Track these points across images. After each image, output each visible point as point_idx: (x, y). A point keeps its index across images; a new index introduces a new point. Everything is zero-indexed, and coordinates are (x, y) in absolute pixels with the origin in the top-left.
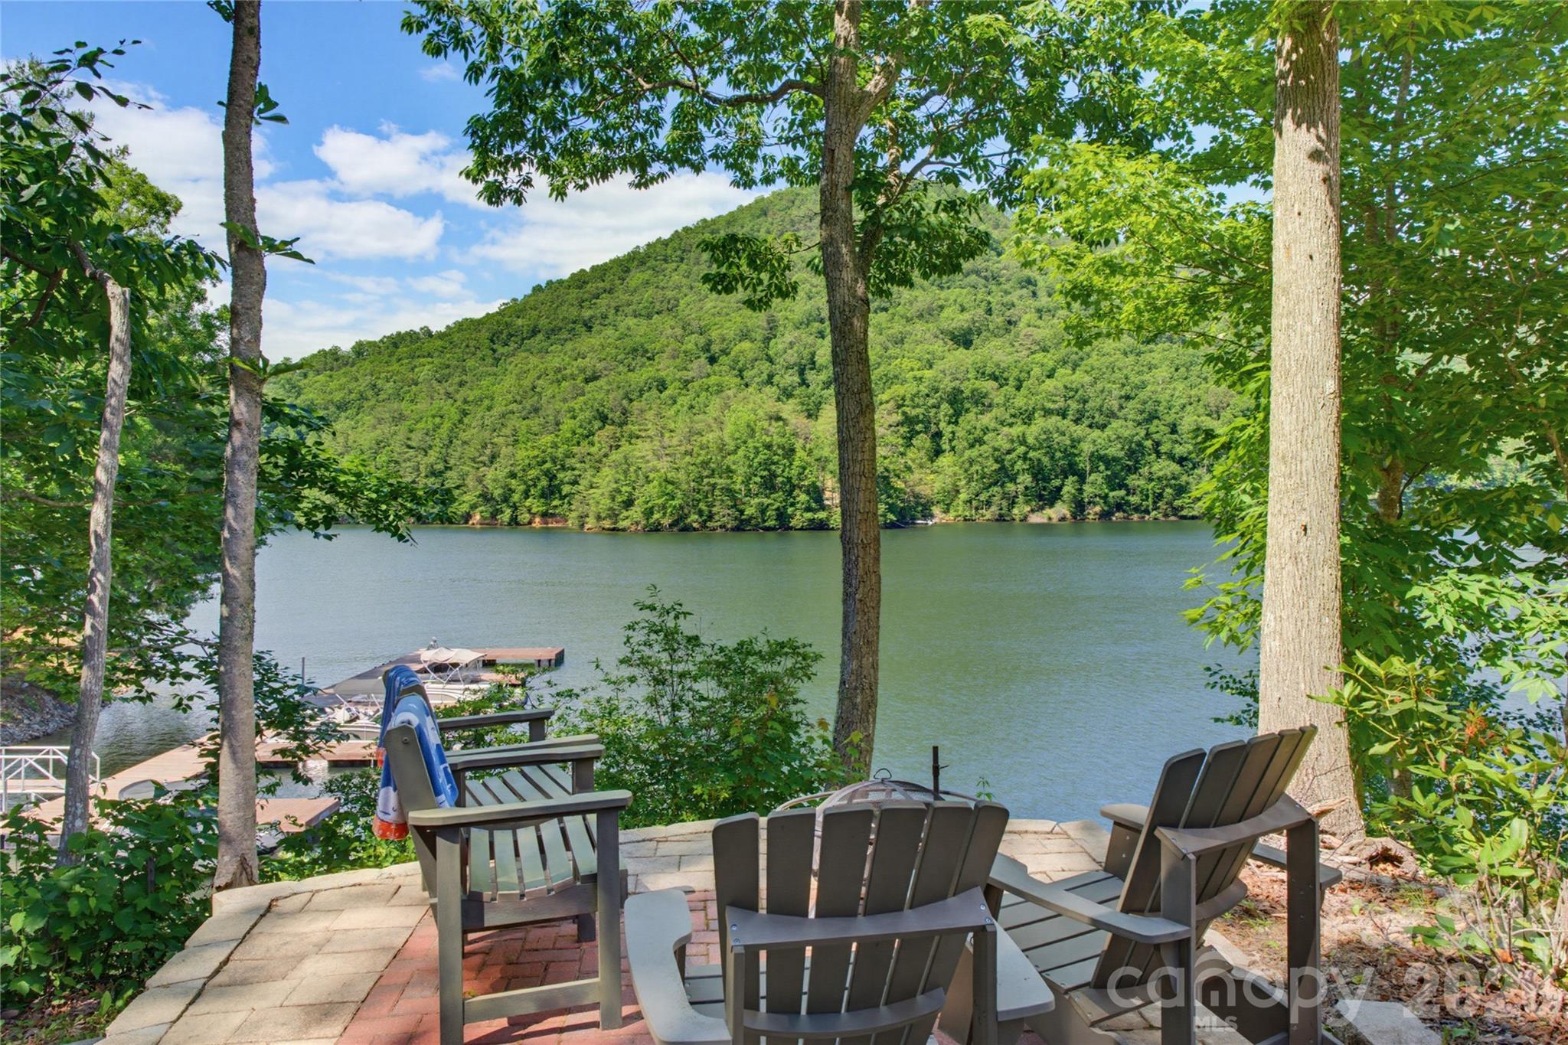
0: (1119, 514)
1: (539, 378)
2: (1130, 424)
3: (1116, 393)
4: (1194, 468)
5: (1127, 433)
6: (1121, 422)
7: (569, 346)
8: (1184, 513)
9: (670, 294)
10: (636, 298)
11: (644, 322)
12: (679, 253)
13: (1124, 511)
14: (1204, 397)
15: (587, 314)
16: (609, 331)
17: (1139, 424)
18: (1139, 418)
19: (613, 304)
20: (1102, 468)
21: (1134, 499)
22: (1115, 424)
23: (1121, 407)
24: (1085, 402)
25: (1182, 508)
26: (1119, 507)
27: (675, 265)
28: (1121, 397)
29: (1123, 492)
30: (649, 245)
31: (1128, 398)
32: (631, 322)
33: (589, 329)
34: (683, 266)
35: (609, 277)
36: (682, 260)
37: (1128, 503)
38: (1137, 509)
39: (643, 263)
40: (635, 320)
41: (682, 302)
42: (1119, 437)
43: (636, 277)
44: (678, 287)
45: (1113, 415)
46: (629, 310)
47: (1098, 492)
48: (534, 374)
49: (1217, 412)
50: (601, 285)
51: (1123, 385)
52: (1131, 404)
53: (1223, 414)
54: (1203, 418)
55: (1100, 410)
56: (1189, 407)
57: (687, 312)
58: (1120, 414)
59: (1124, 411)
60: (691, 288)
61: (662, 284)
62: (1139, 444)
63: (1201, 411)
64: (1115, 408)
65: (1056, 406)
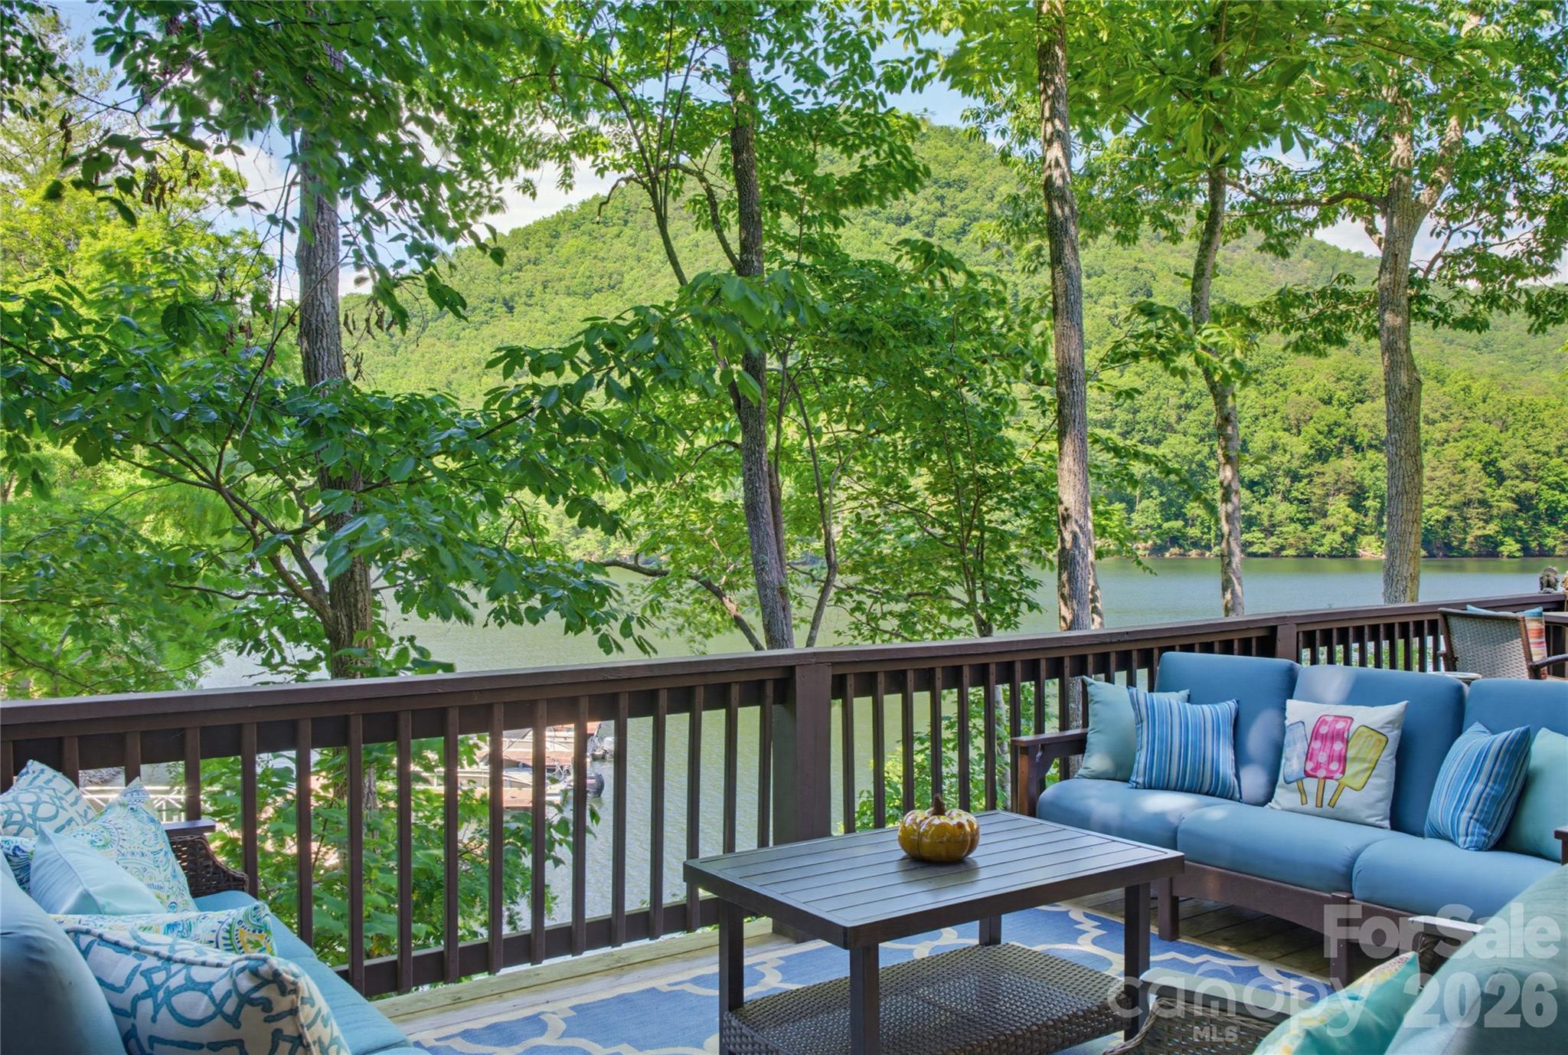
0: (1175, 550)
1: (455, 371)
2: (1191, 440)
3: (1173, 401)
4: (1266, 495)
5: (1187, 451)
6: (1180, 437)
7: (486, 331)
8: (1254, 549)
9: (611, 266)
10: (569, 271)
11: (580, 301)
12: (622, 214)
13: (1180, 546)
14: (1281, 408)
15: (507, 290)
16: (537, 313)
17: (1202, 440)
18: (1202, 432)
19: (540, 278)
20: (1155, 493)
21: (1194, 532)
22: (1172, 439)
23: (1180, 419)
24: (1136, 412)
25: (1251, 544)
26: (1175, 540)
27: (615, 230)
28: (1181, 406)
29: (1179, 523)
30: (583, 203)
31: (1188, 407)
32: (565, 301)
33: (511, 309)
34: (627, 231)
35: (533, 243)
36: (626, 222)
37: (1184, 536)
38: (1195, 544)
39: (577, 227)
40: (569, 300)
41: (627, 277)
42: (1177, 456)
43: (569, 244)
44: (623, 258)
45: (1169, 428)
46: (561, 286)
47: (1150, 522)
48: (447, 367)
49: (1298, 426)
50: (524, 253)
51: (1183, 392)
52: (1192, 416)
53: (1304, 428)
54: (1281, 433)
55: (1154, 422)
56: (1262, 420)
57: (636, 290)
58: (1178, 427)
59: (1183, 424)
60: (639, 259)
61: (601, 254)
62: (1201, 464)
63: (1278, 424)
64: (1173, 419)
65: (1100, 416)
